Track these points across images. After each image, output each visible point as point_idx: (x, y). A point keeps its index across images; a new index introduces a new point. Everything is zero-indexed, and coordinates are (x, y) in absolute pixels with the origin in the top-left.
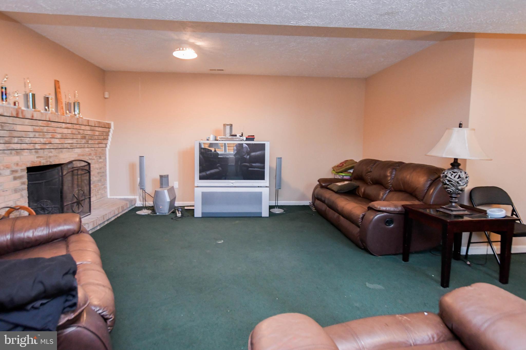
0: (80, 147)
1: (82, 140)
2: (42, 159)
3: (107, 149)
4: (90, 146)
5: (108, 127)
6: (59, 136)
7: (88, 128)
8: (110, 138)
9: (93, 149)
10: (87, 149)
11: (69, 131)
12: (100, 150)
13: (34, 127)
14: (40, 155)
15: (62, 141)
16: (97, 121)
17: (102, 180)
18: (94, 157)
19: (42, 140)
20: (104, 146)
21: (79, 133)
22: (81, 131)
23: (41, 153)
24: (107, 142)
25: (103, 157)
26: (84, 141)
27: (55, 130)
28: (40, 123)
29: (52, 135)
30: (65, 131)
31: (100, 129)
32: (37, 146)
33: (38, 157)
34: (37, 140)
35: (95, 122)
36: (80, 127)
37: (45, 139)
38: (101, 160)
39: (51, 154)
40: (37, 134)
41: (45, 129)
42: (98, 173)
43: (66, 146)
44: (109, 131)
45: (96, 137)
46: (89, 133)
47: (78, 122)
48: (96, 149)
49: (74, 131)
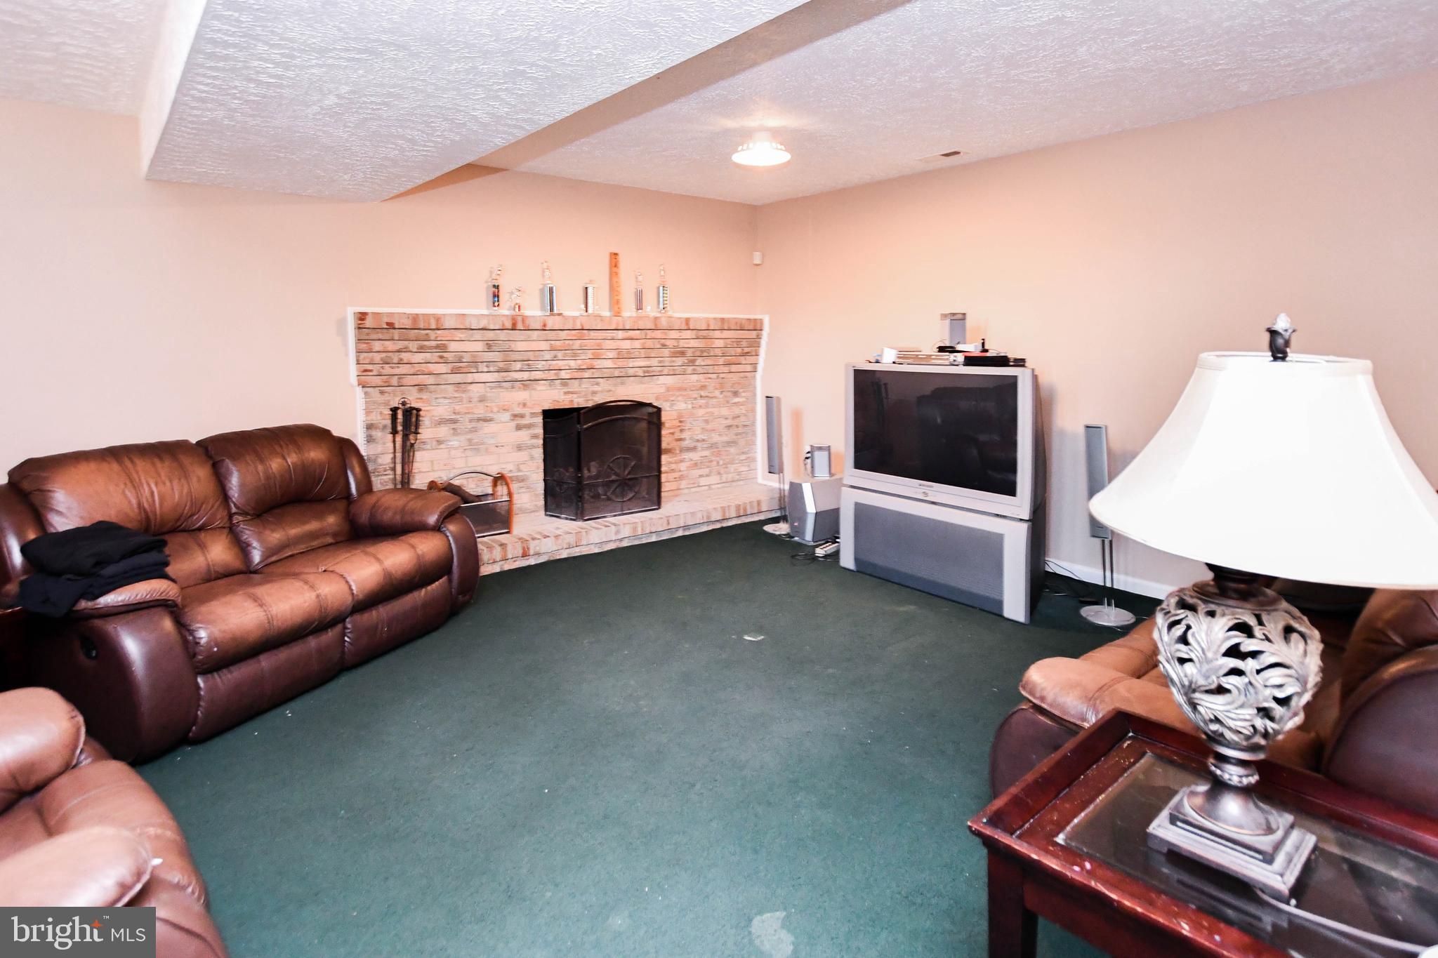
0: (671, 373)
1: (674, 359)
2: (575, 396)
3: (759, 375)
4: (700, 370)
5: (756, 327)
6: (611, 355)
7: (688, 334)
8: (763, 351)
9: (714, 376)
10: (695, 377)
11: (637, 344)
12: (734, 377)
13: (553, 342)
14: (569, 390)
15: (620, 363)
16: (715, 319)
17: (742, 442)
18: (717, 393)
19: (573, 364)
20: (749, 368)
21: (664, 346)
22: (667, 342)
23: (574, 386)
24: (757, 359)
25: (744, 392)
26: (679, 361)
27: (599, 345)
28: (563, 335)
29: (593, 354)
30: (627, 345)
31: (726, 334)
32: (564, 374)
33: (566, 393)
34: (561, 364)
35: (707, 320)
36: (666, 334)
37: (579, 362)
38: (736, 400)
39: (596, 388)
40: (560, 355)
41: (577, 344)
42: (729, 427)
43: (631, 372)
44: (759, 337)
45: (718, 352)
46: (694, 343)
47: (656, 325)
48: (722, 375)
49: (649, 344)
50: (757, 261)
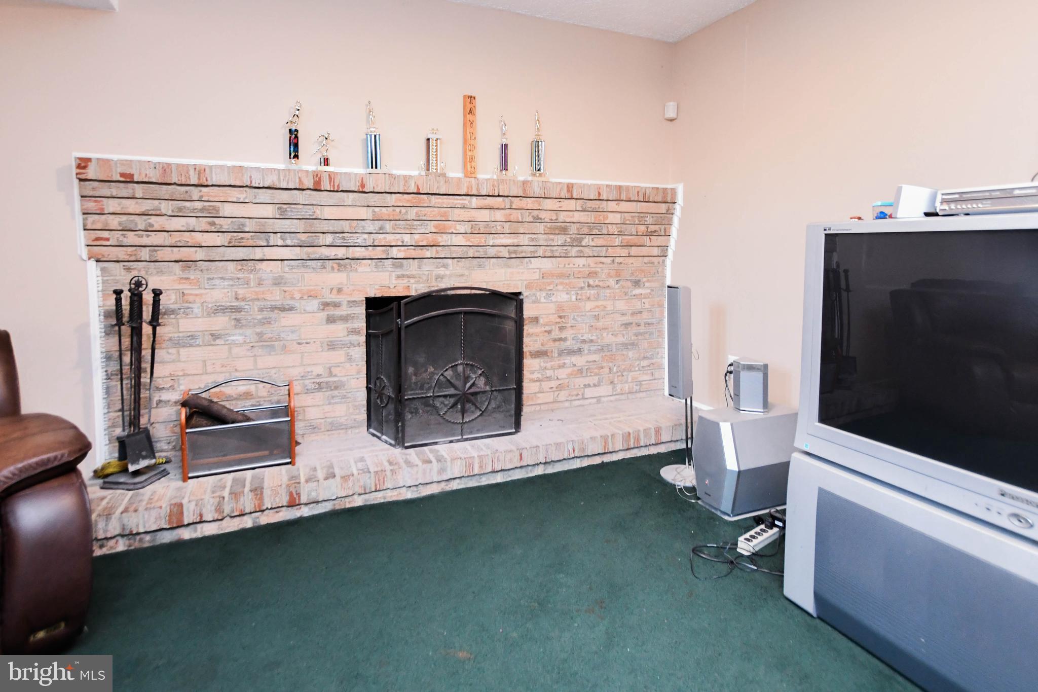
0: (549, 254)
1: (552, 236)
2: (412, 281)
3: (669, 261)
4: (587, 251)
5: (667, 199)
6: (461, 228)
7: (571, 205)
8: (674, 231)
9: (609, 260)
10: (582, 261)
11: (499, 215)
12: (637, 263)
13: (377, 209)
14: (405, 273)
15: (476, 240)
16: (607, 186)
17: (645, 344)
18: (612, 282)
19: (407, 239)
20: (656, 251)
21: (537, 220)
22: (543, 215)
23: (412, 267)
24: (669, 241)
25: (648, 281)
26: (560, 239)
27: (445, 214)
28: (391, 200)
29: (435, 227)
30: (485, 215)
31: (624, 206)
32: (395, 253)
33: (398, 277)
34: (391, 239)
35: (599, 188)
36: (539, 204)
37: (416, 236)
38: (637, 291)
39: (442, 271)
40: (388, 226)
41: (412, 213)
42: (627, 325)
43: (492, 252)
44: (670, 213)
45: (613, 229)
46: (578, 217)
47: (524, 190)
48: (618, 260)
49: (516, 215)
50: (671, 114)
